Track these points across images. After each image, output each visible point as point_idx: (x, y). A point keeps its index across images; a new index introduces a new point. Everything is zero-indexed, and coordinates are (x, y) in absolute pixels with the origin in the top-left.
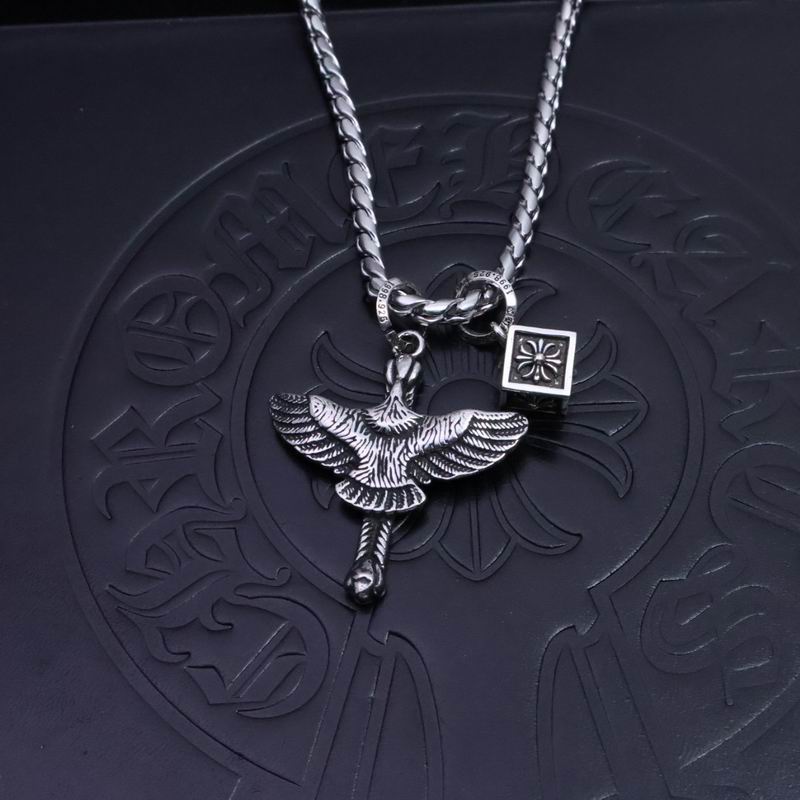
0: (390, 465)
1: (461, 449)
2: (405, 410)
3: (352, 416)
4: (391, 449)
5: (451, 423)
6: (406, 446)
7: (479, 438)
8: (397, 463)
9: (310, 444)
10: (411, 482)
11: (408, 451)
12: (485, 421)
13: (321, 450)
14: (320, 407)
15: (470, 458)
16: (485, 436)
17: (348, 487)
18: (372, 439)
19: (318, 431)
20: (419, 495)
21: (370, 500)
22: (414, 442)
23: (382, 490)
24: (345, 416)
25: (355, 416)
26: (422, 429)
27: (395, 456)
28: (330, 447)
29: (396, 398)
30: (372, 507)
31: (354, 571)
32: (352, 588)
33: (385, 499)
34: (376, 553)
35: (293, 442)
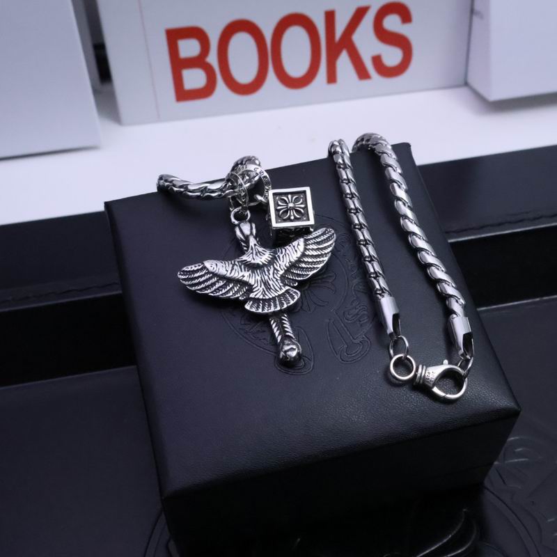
0: (271, 283)
1: (306, 260)
2: (264, 249)
3: (235, 264)
4: (267, 273)
5: (294, 247)
6: (275, 269)
7: (313, 249)
8: (275, 280)
9: (218, 289)
10: (287, 288)
11: (278, 271)
12: (311, 239)
13: (226, 290)
14: (214, 266)
15: (313, 262)
16: (315, 247)
17: (253, 304)
18: (253, 272)
19: (220, 279)
20: (295, 292)
21: (270, 306)
22: (278, 265)
23: (274, 299)
24: (231, 266)
25: (236, 263)
26: (279, 256)
27: (271, 276)
28: (231, 286)
29: (255, 245)
30: (272, 309)
31: (282, 348)
32: (286, 357)
33: (278, 302)
34: (287, 334)
35: (206, 292)
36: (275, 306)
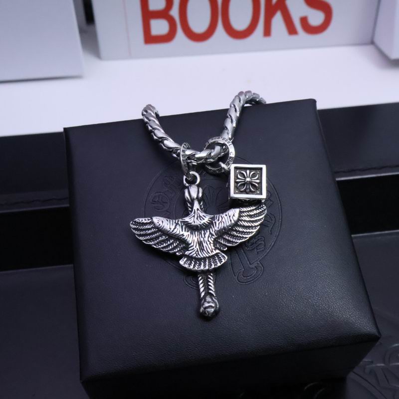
0: (205, 245)
1: (238, 229)
2: (205, 215)
3: (177, 224)
4: (203, 236)
5: (230, 217)
6: (210, 233)
7: (245, 221)
8: (208, 243)
9: (160, 242)
10: (218, 251)
11: (212, 235)
12: (246, 212)
13: (167, 244)
14: (160, 223)
15: (243, 232)
16: (247, 219)
17: (186, 261)
18: (192, 233)
19: (163, 235)
20: (223, 256)
21: (200, 265)
22: (214, 230)
23: (205, 259)
24: (174, 224)
25: (179, 223)
26: (215, 223)
27: (206, 239)
28: (171, 242)
29: (198, 209)
30: (202, 267)
31: (203, 304)
32: (204, 312)
33: (207, 263)
34: (210, 291)
35: (150, 243)
36: (205, 266)
